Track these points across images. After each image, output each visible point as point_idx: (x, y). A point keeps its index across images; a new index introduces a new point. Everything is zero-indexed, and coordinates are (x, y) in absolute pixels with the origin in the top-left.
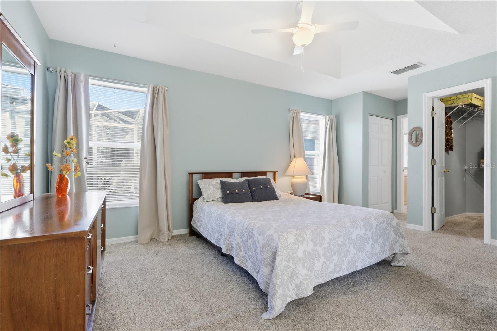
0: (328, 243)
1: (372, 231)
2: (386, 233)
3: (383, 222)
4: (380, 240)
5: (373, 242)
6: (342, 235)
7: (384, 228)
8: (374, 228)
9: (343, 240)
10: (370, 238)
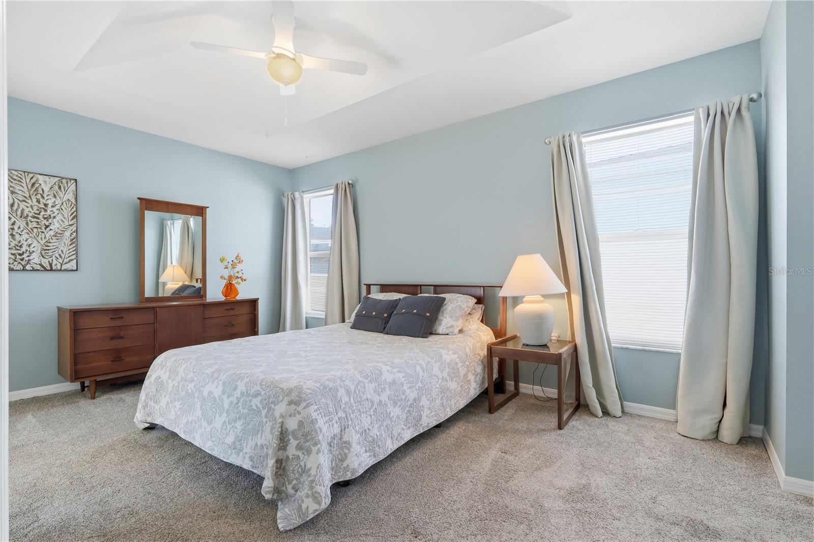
0: (179, 382)
1: (231, 399)
2: (255, 419)
3: (257, 395)
4: (239, 425)
5: (227, 420)
6: (194, 381)
7: (253, 407)
8: (235, 396)
9: (193, 388)
10: (225, 409)
